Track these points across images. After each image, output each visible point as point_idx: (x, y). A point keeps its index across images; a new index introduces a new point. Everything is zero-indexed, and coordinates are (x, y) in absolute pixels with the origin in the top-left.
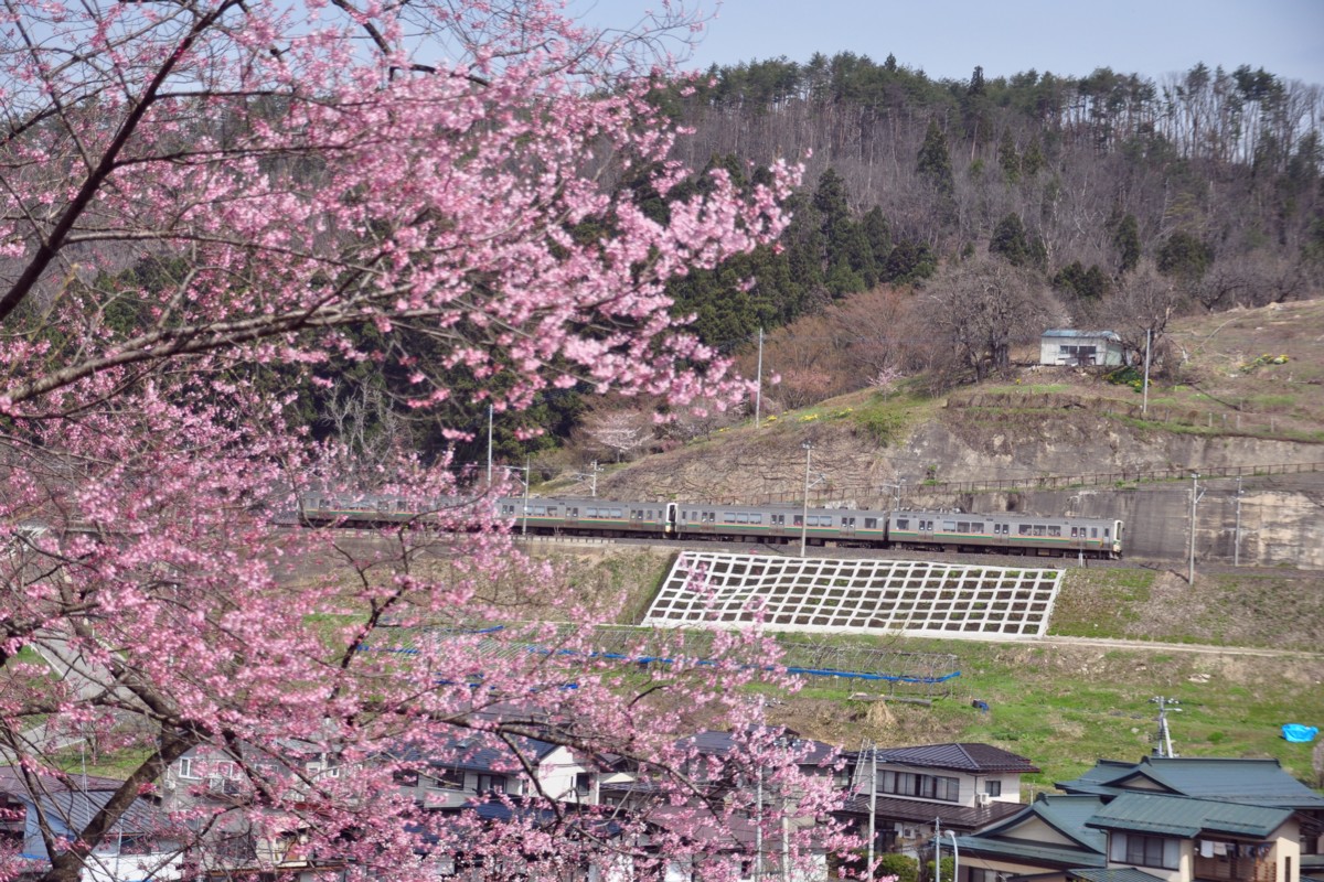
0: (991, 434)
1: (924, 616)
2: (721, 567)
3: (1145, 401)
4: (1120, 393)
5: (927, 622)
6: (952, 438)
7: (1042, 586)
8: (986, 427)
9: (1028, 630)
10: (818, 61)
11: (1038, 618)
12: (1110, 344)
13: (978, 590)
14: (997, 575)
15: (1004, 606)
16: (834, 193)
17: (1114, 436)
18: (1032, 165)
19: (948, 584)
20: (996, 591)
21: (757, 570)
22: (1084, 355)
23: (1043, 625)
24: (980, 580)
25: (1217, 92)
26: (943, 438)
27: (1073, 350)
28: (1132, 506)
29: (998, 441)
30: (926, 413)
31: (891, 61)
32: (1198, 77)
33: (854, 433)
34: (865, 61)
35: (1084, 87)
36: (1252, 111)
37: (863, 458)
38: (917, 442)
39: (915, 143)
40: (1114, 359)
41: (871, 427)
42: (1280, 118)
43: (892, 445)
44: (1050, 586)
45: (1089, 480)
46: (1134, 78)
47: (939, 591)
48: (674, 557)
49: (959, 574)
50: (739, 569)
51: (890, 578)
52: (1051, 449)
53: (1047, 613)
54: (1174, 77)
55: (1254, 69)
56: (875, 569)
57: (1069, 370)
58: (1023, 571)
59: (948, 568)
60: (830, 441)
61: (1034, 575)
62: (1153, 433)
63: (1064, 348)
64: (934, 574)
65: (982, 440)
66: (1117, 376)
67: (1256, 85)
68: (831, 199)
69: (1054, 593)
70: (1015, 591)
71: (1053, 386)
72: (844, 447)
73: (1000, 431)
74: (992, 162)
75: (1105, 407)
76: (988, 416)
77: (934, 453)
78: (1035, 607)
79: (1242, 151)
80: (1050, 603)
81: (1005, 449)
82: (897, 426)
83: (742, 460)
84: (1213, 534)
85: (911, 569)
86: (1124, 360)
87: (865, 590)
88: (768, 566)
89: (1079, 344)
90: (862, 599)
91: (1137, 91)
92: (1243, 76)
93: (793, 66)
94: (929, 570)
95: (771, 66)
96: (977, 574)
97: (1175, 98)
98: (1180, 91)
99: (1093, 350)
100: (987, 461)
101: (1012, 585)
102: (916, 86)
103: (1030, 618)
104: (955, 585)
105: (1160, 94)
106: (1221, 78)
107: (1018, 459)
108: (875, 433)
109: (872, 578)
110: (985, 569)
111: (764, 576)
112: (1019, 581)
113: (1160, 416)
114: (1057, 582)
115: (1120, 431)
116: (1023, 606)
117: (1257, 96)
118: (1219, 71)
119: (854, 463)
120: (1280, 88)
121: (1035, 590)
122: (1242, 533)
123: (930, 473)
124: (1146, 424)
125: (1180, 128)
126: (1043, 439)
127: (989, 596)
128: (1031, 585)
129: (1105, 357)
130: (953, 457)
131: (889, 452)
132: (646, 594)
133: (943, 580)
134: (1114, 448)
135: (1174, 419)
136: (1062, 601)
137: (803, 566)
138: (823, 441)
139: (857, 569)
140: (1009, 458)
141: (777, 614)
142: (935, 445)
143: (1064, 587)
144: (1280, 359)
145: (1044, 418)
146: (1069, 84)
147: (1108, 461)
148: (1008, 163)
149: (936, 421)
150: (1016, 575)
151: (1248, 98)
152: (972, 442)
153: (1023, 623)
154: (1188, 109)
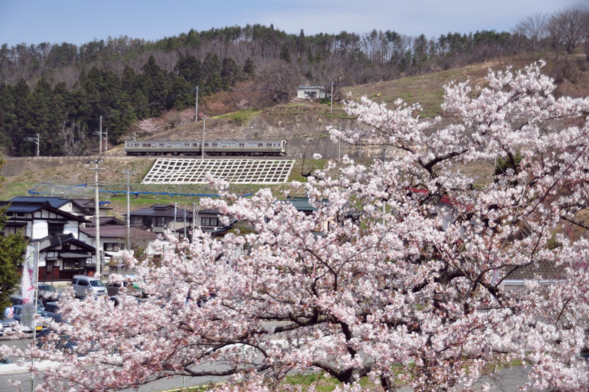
0: (278, 121)
1: (244, 177)
2: (172, 164)
3: (331, 108)
4: (324, 106)
5: (245, 179)
6: (264, 122)
7: (287, 166)
8: (276, 118)
9: (281, 180)
10: (248, 27)
11: (284, 176)
12: (321, 90)
13: (264, 168)
14: (271, 162)
15: (273, 173)
16: (250, 66)
17: (320, 120)
18: (318, 59)
19: (254, 166)
20: (270, 168)
21: (185, 164)
22: (312, 95)
23: (286, 179)
24: (265, 165)
25: (380, 39)
26: (261, 123)
27: (308, 93)
28: (325, 143)
29: (280, 123)
30: (255, 115)
31: (272, 26)
32: (374, 34)
33: (230, 122)
34: (264, 27)
35: (338, 38)
36: (391, 44)
37: (233, 130)
38: (252, 124)
39: (279, 52)
40: (323, 96)
41: (236, 119)
42: (400, 46)
43: (243, 125)
44: (290, 166)
45: (311, 135)
46: (353, 34)
47: (250, 169)
48: (155, 161)
49: (258, 163)
50: (179, 164)
51: (233, 165)
52: (298, 125)
53: (288, 175)
54: (366, 34)
55: (392, 31)
56: (228, 162)
57: (307, 100)
58: (281, 161)
59: (254, 161)
60: (222, 125)
61: (284, 162)
62: (333, 118)
63: (305, 92)
64: (249, 163)
65: (275, 122)
66: (323, 101)
67: (392, 37)
68: (249, 68)
69: (291, 168)
70: (277, 168)
71: (301, 105)
72: (226, 127)
73: (281, 119)
74: (305, 58)
75: (317, 110)
76: (277, 114)
77: (257, 128)
78: (284, 173)
79: (388, 58)
80: (289, 171)
81: (282, 125)
82: (245, 119)
83: (191, 133)
84: (353, 152)
85: (241, 162)
86: (326, 96)
87: (224, 169)
88: (189, 163)
89: (310, 91)
90: (222, 173)
91: (355, 38)
92: (388, 33)
93: (239, 28)
94: (247, 162)
95: (232, 28)
96: (264, 163)
97: (367, 41)
98: (368, 38)
99: (315, 93)
100: (276, 130)
101: (276, 166)
102: (281, 35)
103: (282, 176)
104: (256, 166)
105: (361, 39)
106: (381, 34)
107: (287, 129)
108: (238, 122)
109: (227, 165)
110: (267, 161)
111: (188, 166)
112: (279, 164)
113: (336, 113)
114: (292, 164)
115: (322, 118)
116: (279, 173)
117: (393, 40)
118: (381, 32)
119: (229, 132)
120: (399, 37)
121: (284, 167)
122: (363, 151)
123: (256, 134)
124: (332, 116)
125: (368, 50)
126: (296, 122)
127: (268, 170)
128: (283, 166)
129: (320, 95)
130: (264, 129)
131: (242, 128)
132: (144, 173)
133: (252, 165)
134: (320, 124)
135: (341, 114)
136: (293, 170)
137: (202, 162)
138: (219, 125)
139: (221, 162)
140: (284, 129)
141: (191, 178)
142: (258, 125)
143: (295, 166)
144: (379, 95)
145: (296, 114)
146: (333, 36)
147: (318, 129)
148: (311, 59)
149: (259, 117)
150: (278, 162)
151: (390, 41)
152: (271, 123)
153: (279, 179)
154: (371, 44)
